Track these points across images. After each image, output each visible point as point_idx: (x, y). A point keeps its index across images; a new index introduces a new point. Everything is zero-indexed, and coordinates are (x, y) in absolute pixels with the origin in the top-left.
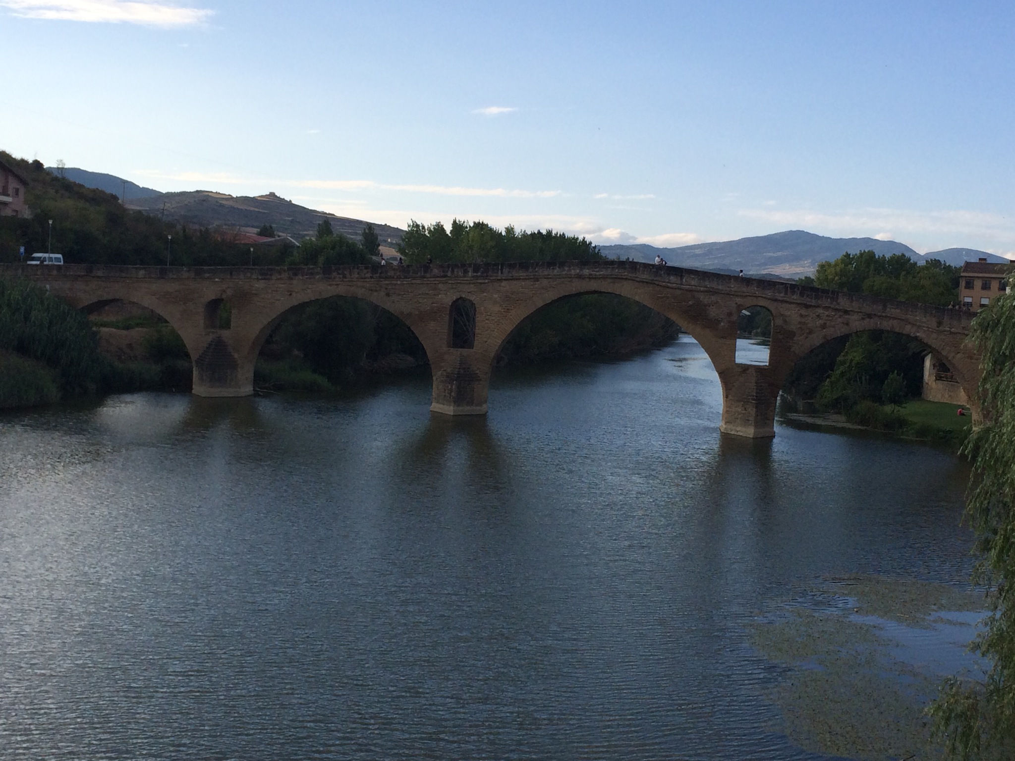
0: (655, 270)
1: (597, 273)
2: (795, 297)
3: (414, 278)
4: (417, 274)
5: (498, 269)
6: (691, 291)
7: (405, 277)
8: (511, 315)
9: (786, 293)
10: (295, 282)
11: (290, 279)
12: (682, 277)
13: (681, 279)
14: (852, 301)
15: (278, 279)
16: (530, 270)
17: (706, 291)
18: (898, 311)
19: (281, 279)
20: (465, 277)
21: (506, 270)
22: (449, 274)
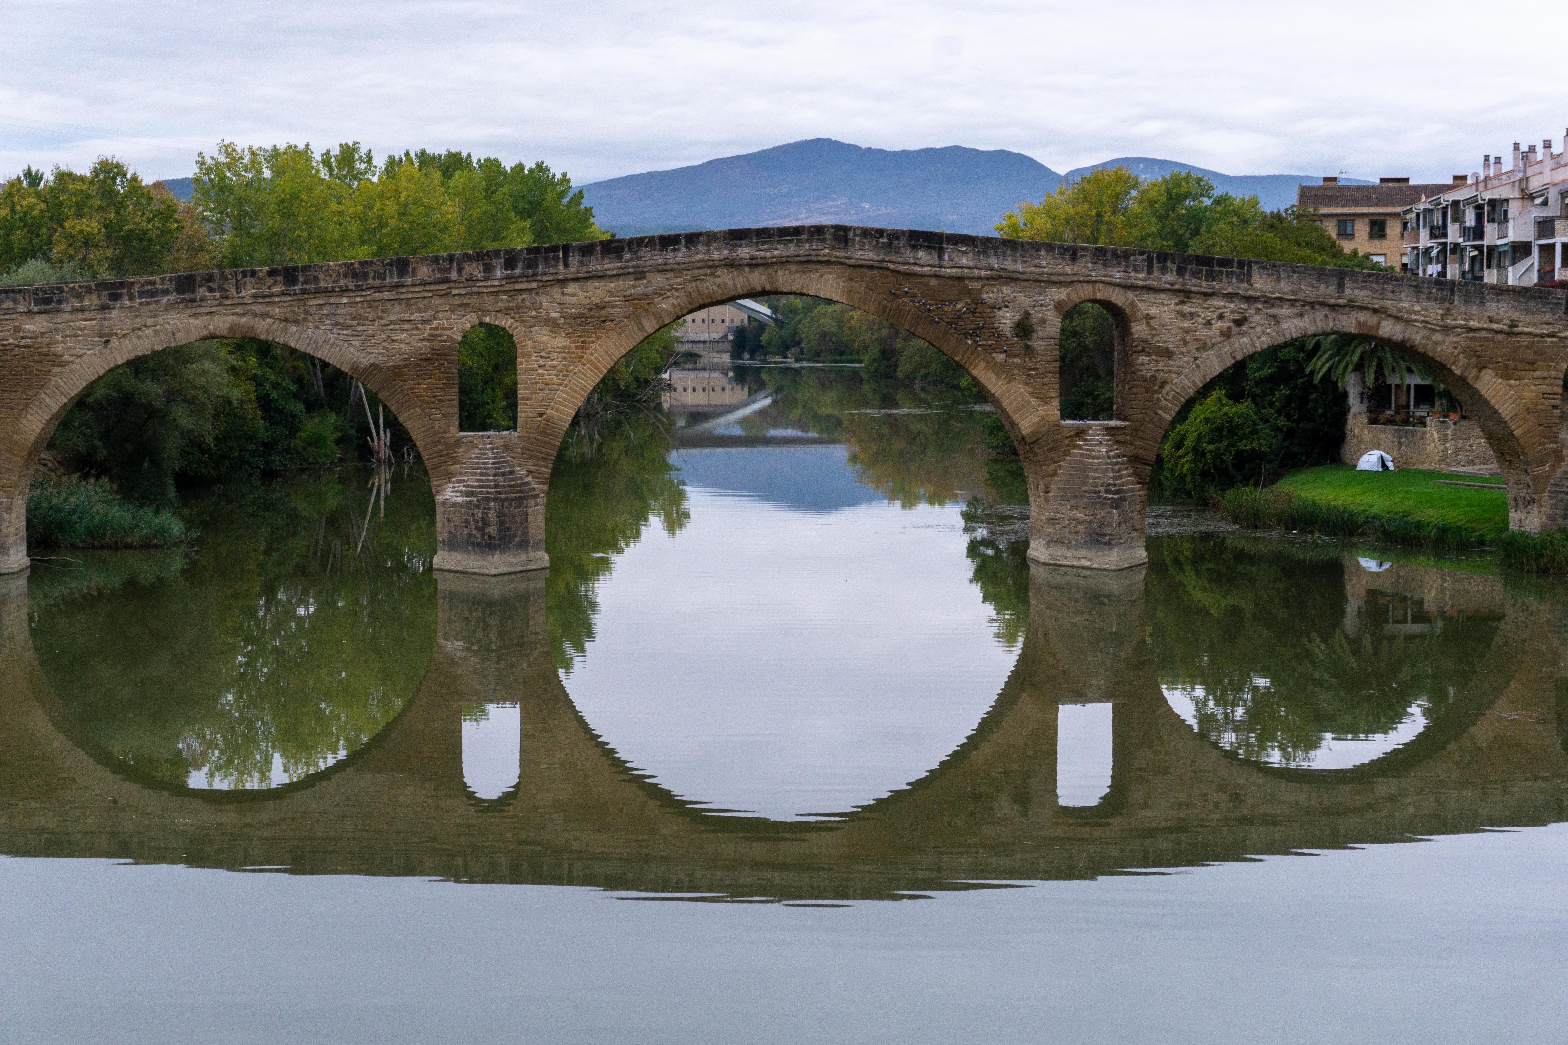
0: (885, 240)
1: (768, 254)
2: (1168, 277)
3: (379, 289)
4: (385, 279)
5: (556, 259)
6: (960, 279)
7: (359, 288)
8: (592, 354)
9: (1150, 271)
10: (115, 313)
11: (104, 308)
12: (941, 251)
13: (940, 257)
14: (1278, 279)
15: (75, 310)
16: (627, 256)
17: (992, 278)
18: (1366, 292)
19: (82, 310)
20: (486, 279)
21: (574, 260)
22: (454, 275)
